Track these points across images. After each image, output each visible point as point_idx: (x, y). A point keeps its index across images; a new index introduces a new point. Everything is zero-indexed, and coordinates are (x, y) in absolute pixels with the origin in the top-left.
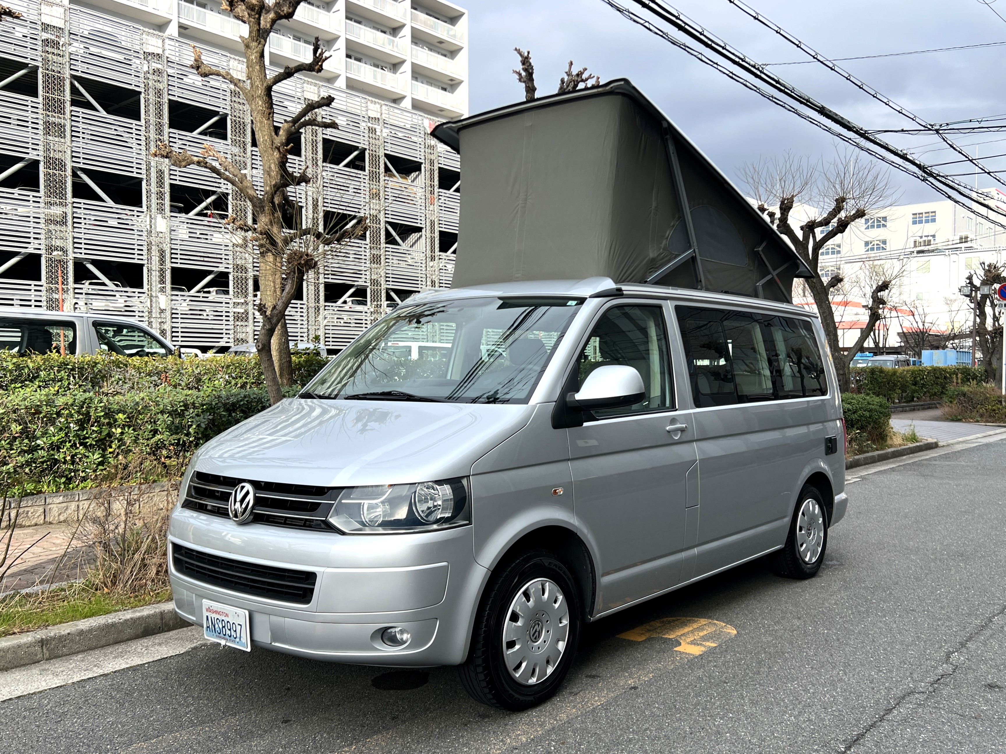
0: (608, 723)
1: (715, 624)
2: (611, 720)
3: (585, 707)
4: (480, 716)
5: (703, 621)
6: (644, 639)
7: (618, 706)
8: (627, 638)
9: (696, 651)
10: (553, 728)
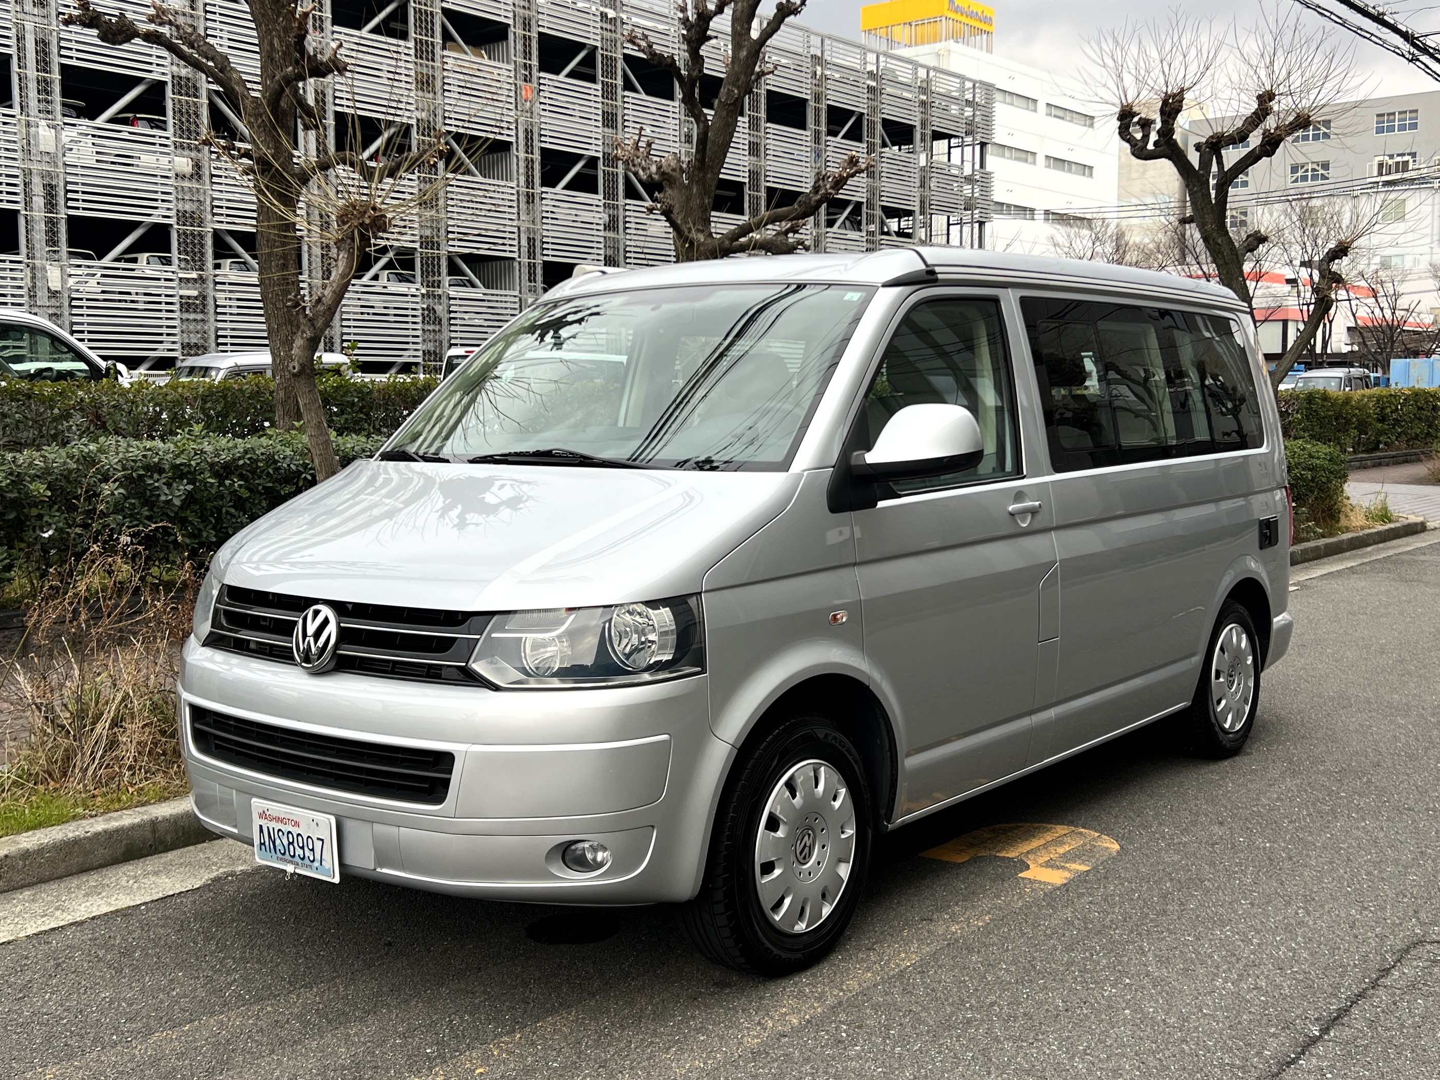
0: (928, 994)
1: (1081, 833)
2: (933, 990)
3: (886, 969)
4: (715, 984)
5: (1061, 830)
6: (967, 859)
7: (940, 967)
8: (937, 858)
9: (1057, 878)
10: (840, 1003)
